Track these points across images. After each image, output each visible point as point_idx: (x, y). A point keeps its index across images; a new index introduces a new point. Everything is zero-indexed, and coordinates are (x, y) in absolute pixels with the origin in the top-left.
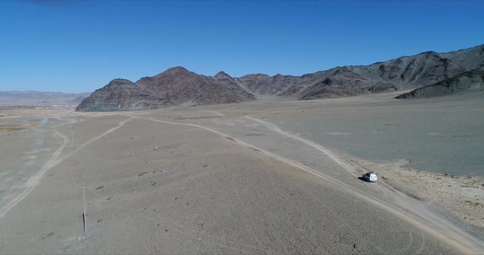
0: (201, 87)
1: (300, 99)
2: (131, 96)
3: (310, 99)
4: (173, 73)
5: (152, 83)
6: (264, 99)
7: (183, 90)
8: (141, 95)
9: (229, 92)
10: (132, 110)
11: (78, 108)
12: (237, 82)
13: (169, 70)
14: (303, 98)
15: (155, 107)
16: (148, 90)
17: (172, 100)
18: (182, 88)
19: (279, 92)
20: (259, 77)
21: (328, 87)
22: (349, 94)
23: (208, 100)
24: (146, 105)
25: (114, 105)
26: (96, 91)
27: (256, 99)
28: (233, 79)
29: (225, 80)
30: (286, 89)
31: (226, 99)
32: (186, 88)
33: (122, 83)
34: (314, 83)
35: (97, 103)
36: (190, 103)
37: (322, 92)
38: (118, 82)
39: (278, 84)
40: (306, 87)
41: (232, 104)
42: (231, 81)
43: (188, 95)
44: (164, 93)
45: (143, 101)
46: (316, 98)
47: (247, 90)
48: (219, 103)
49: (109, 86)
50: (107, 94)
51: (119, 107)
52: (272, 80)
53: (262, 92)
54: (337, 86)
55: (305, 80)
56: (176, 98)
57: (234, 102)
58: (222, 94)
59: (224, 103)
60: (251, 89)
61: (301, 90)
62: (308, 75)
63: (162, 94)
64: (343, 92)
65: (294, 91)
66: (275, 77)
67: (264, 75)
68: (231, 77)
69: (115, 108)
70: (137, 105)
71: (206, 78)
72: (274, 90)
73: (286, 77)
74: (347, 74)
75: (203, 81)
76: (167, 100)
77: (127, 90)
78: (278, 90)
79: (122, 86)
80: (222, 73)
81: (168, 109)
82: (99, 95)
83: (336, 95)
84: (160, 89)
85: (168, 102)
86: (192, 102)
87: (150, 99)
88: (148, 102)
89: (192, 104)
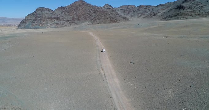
0: (94, 13)
1: (161, 20)
2: (48, 18)
3: (171, 20)
4: (77, 4)
5: (64, 10)
6: (135, 21)
7: (83, 15)
8: (55, 18)
9: (112, 16)
10: (48, 28)
12: (116, 10)
13: (75, 3)
14: (164, 19)
15: (63, 26)
16: (62, 15)
17: (76, 21)
18: (83, 13)
19: (143, 16)
20: (129, 7)
21: (181, 11)
22: (200, 15)
23: (98, 21)
24: (57, 24)
26: (28, 15)
27: (129, 20)
28: (114, 8)
29: (109, 9)
30: (147, 14)
31: (110, 20)
32: (85, 13)
33: (43, 10)
34: (166, 10)
35: (28, 23)
36: (87, 23)
37: (179, 14)
38: (41, 9)
39: (141, 11)
40: (162, 12)
41: (114, 24)
42: (113, 10)
43: (86, 18)
44: (72, 16)
45: (56, 22)
46: (175, 19)
47: (122, 15)
48: (106, 23)
49: (35, 12)
50: (34, 17)
51: (41, 25)
52: (138, 8)
53: (132, 16)
54: (190, 10)
55: (159, 8)
56: (79, 20)
57: (115, 22)
58: (107, 17)
59: (109, 23)
60: (125, 14)
61: (159, 14)
62: (161, 5)
63: (70, 17)
64: (195, 15)
65: (155, 15)
66: (140, 7)
67: (132, 6)
68: (112, 8)
69: (38, 26)
70: (51, 25)
71: (98, 8)
72: (140, 15)
73: (147, 6)
74: (193, 3)
75: (96, 9)
77: (46, 14)
78: (142, 14)
79: (43, 12)
80: (107, 4)
81: (72, 27)
82: (29, 18)
83: (191, 17)
84: (69, 14)
85: (73, 22)
86: (88, 22)
87: (60, 20)
88: (59, 23)
89: (88, 24)
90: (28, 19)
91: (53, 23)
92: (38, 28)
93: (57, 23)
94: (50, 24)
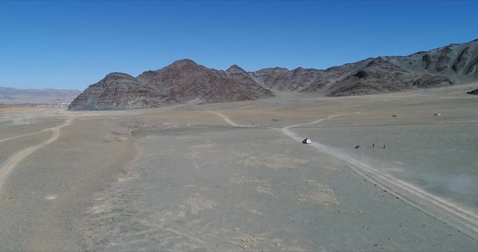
0: (210, 82)
1: (328, 96)
2: (128, 93)
3: (343, 96)
4: (179, 66)
5: (154, 78)
6: (285, 96)
7: (190, 86)
8: (140, 92)
9: (244, 88)
10: (128, 109)
11: (70, 106)
12: (252, 77)
13: (174, 63)
14: (333, 94)
15: (156, 105)
16: (151, 86)
17: (177, 97)
18: (190, 83)
19: (300, 88)
20: (277, 71)
21: (362, 81)
22: (391, 89)
23: (218, 97)
24: (147, 103)
25: (107, 103)
26: (90, 86)
27: (274, 96)
28: (248, 73)
29: (238, 74)
30: (309, 84)
31: (239, 95)
32: (194, 83)
33: (119, 78)
34: (341, 78)
35: (90, 100)
36: (197, 100)
37: (357, 86)
38: (114, 77)
39: (299, 79)
40: (333, 81)
41: (247, 102)
42: (246, 76)
43: (195, 92)
44: (169, 88)
45: (142, 98)
46: (350, 94)
47: (263, 85)
48: (231, 100)
49: (104, 81)
50: (102, 90)
51: (114, 105)
52: (291, 74)
53: (281, 88)
54: (375, 80)
55: (331, 73)
56: (182, 94)
57: (249, 99)
58: (235, 91)
59: (237, 100)
60: (268, 85)
61: (328, 85)
62: (334, 68)
63: (166, 90)
64: (383, 87)
65: (320, 86)
66: (296, 71)
67: (283, 69)
68: (245, 72)
69: (109, 106)
70: (134, 103)
71: (217, 71)
72: (295, 86)
73: (309, 70)
74: (384, 66)
75: (212, 75)
76: (171, 97)
77: (124, 85)
78: (300, 85)
79: (119, 81)
80: (235, 66)
81: (170, 108)
82: (93, 92)
83: (375, 91)
84: (164, 85)
85: (172, 99)
86: (200, 100)
87: (150, 96)
88: (148, 100)
89: (200, 102)
90: (91, 93)
91: (138, 101)
92: (110, 109)
93: (145, 101)
94: (132, 102)
